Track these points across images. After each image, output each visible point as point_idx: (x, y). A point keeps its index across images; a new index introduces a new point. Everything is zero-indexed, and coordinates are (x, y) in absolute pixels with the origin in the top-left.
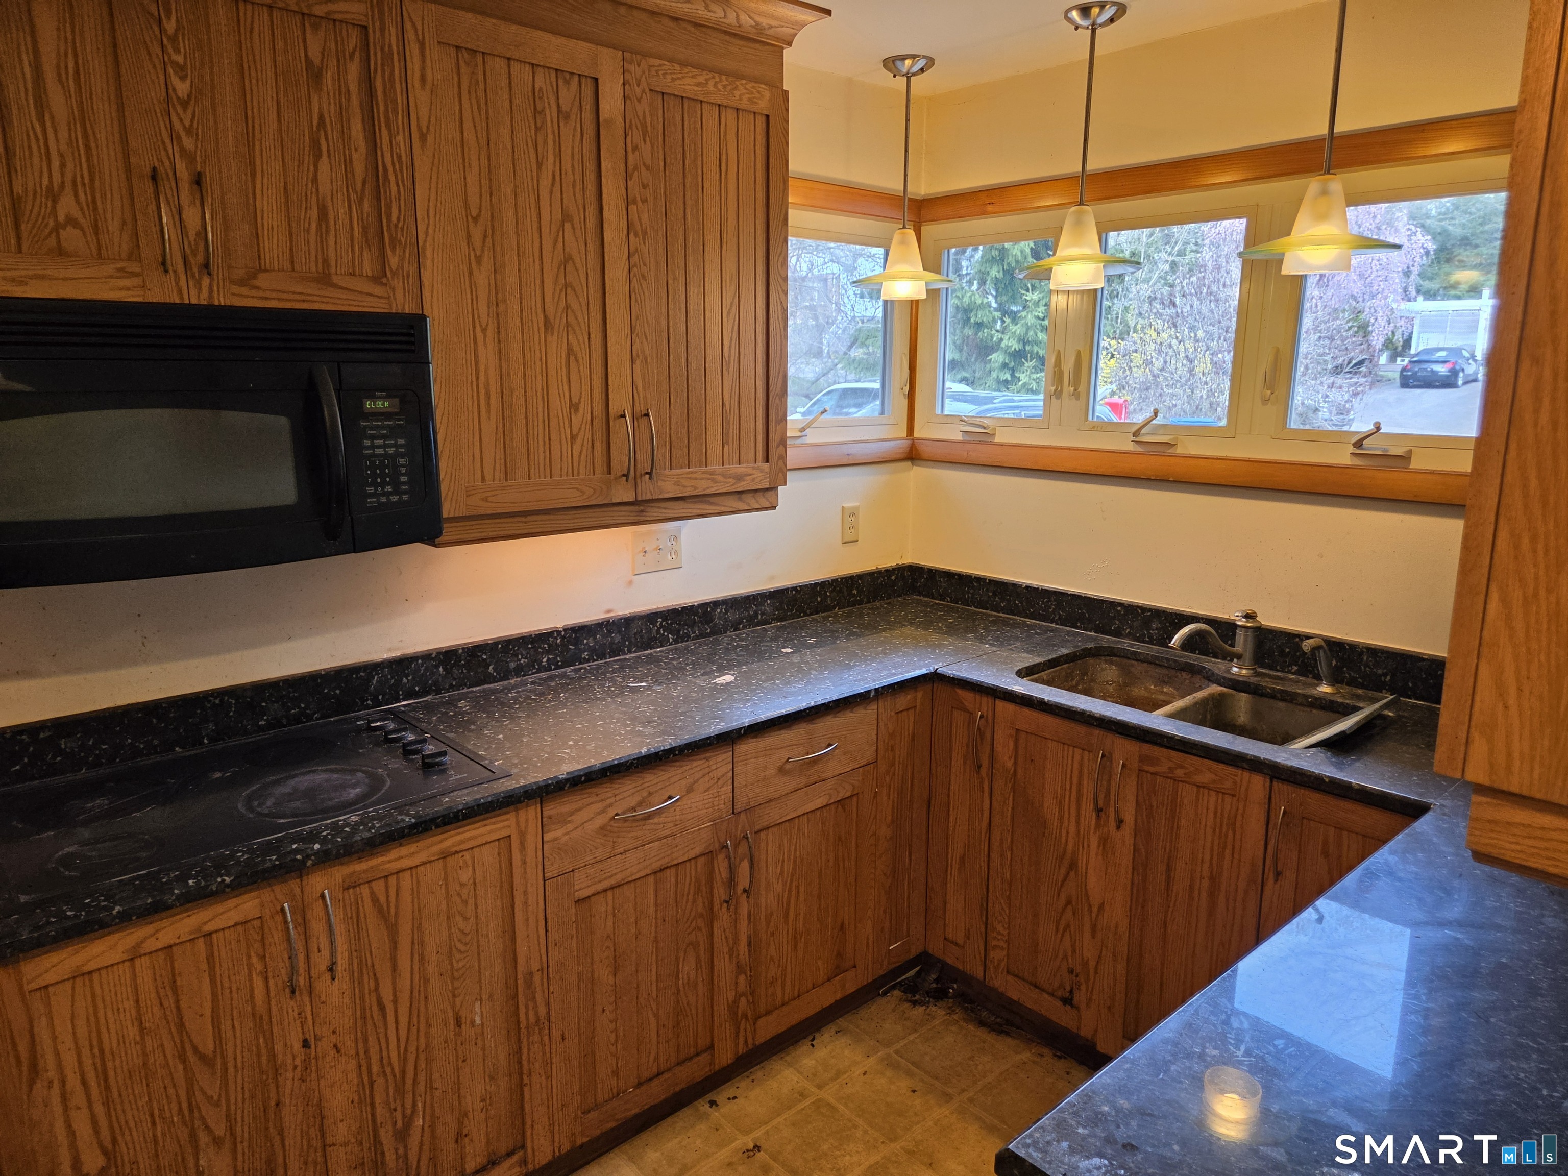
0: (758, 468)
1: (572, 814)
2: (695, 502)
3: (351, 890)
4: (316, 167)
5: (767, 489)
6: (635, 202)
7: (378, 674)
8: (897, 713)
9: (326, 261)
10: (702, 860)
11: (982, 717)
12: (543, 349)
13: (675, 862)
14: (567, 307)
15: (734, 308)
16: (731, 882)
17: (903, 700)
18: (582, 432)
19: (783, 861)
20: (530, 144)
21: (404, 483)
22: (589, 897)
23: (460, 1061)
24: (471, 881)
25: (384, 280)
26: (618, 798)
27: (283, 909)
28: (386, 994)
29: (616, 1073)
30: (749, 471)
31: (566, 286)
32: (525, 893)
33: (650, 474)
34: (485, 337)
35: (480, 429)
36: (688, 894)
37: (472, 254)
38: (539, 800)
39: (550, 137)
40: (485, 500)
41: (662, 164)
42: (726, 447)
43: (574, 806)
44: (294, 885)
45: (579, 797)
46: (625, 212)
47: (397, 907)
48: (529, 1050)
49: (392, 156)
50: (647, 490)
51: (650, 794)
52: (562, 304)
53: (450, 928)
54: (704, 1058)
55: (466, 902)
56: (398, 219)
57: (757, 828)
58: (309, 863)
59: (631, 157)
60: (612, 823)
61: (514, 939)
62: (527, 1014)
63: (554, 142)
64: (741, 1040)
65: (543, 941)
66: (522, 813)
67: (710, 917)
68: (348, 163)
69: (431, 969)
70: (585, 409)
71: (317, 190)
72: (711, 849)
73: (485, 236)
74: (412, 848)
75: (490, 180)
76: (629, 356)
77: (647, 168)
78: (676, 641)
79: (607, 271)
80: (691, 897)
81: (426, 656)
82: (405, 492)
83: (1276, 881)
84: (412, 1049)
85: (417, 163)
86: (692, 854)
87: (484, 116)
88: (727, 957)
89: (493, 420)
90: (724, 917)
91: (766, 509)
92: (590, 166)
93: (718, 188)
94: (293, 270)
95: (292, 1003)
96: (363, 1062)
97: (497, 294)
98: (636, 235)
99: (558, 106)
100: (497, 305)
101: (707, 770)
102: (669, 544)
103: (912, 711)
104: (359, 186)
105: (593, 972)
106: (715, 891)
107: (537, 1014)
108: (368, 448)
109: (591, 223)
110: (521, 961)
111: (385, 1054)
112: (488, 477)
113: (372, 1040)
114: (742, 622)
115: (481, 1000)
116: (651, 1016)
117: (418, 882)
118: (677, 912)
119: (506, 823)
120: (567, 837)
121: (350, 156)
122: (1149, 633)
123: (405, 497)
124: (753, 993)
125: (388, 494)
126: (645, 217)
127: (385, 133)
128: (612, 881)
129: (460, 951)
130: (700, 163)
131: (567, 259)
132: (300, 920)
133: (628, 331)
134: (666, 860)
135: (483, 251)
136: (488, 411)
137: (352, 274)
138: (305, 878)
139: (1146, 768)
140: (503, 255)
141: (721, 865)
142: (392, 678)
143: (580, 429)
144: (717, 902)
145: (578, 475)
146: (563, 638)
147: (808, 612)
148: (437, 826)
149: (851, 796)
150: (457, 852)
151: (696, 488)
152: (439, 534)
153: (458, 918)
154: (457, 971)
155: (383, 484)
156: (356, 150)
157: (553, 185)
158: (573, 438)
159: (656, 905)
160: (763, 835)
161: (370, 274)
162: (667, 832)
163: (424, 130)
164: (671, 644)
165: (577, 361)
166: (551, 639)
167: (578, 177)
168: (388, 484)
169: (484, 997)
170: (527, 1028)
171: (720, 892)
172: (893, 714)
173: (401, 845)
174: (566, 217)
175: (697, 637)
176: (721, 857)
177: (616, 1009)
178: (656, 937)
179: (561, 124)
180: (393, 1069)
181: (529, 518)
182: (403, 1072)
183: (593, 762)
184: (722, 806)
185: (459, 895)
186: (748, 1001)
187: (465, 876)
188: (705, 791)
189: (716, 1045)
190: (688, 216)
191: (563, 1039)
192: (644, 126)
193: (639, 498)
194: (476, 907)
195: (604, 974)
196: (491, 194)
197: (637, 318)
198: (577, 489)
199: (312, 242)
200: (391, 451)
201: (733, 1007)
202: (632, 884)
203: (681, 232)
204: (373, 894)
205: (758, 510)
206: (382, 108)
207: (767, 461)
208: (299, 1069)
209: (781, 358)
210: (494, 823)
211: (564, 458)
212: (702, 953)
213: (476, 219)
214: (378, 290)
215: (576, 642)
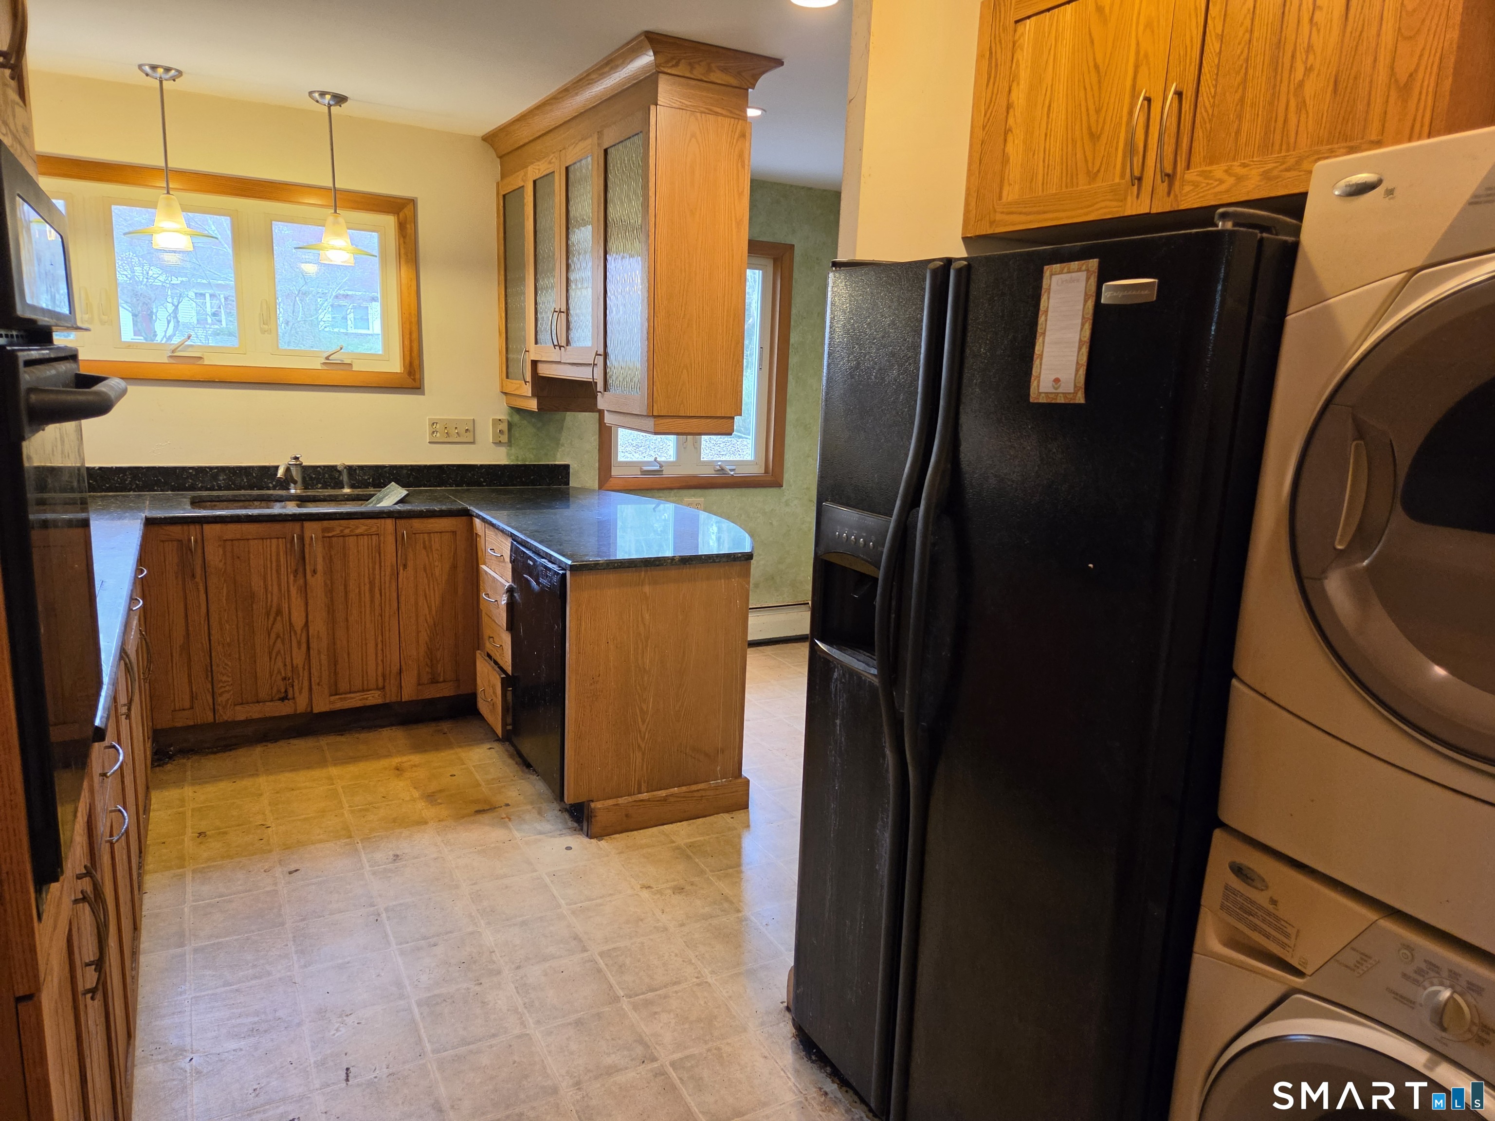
11: (193, 540)
83: (404, 570)
122: (218, 483)
139: (326, 535)
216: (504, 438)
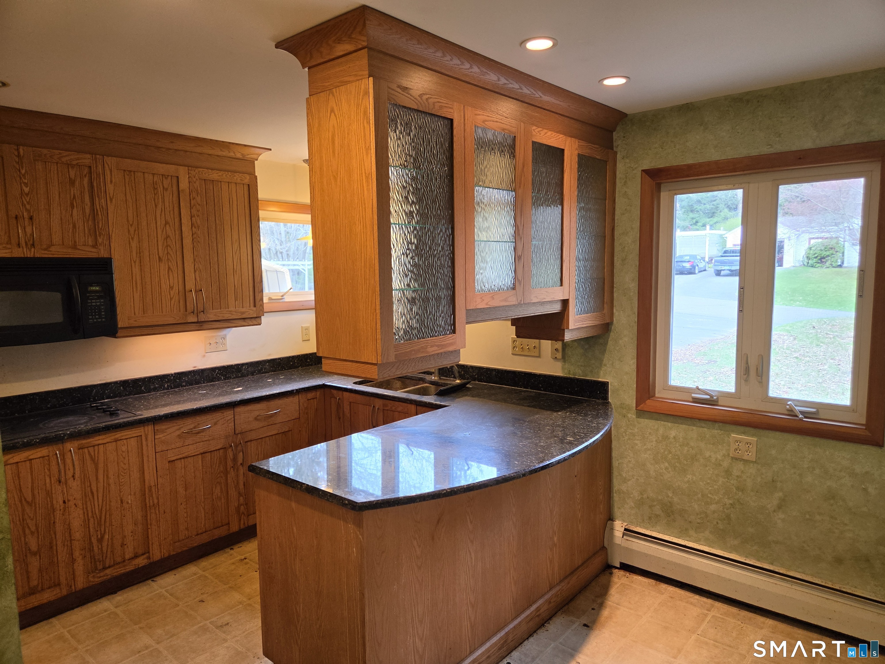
0: (251, 309)
1: (166, 429)
2: (224, 322)
3: (81, 450)
4: (72, 212)
5: (256, 317)
6: (194, 216)
7: (95, 389)
8: (308, 400)
9: (75, 242)
10: (221, 451)
11: (339, 399)
12: (158, 268)
13: (210, 450)
14: (168, 253)
15: (238, 251)
16: (235, 459)
17: (310, 395)
18: (175, 297)
19: (258, 454)
20: (152, 199)
21: (103, 315)
22: (174, 460)
23: (123, 516)
24: (127, 450)
25: (97, 247)
26: (185, 425)
27: (56, 454)
28: (94, 489)
29: (187, 529)
30: (248, 310)
31: (167, 246)
32: (148, 456)
33: (203, 311)
34: (135, 265)
35: (133, 297)
36: (216, 463)
37: (130, 237)
38: (152, 422)
39: (160, 197)
40: (136, 321)
41: (205, 203)
42: (237, 302)
43: (167, 427)
44: (60, 446)
45: (168, 424)
46: (190, 220)
47: (98, 457)
48: (150, 515)
49: (100, 206)
50: (202, 317)
51: (199, 424)
52: (166, 252)
53: (118, 467)
54: (226, 527)
55: (124, 458)
56: (102, 227)
57: (246, 440)
58: (66, 438)
59: (192, 202)
60: (183, 434)
61: (143, 473)
62: (149, 501)
63: (162, 198)
64: (242, 522)
65: (155, 475)
66: (146, 428)
67: (226, 473)
68: (84, 209)
69: (111, 481)
70: (176, 288)
71: (72, 218)
72: (225, 446)
73: (135, 231)
74: (104, 437)
75: (137, 212)
76: (193, 270)
77: (199, 205)
78: (225, 379)
79: (183, 240)
80: (217, 465)
81: (116, 383)
82: (103, 318)
84: (104, 509)
85: (109, 208)
86: (217, 448)
87: (134, 191)
88: (234, 489)
89: (138, 293)
90: (232, 474)
91: (257, 325)
92: (176, 206)
93: (229, 210)
94: (63, 245)
95: (60, 487)
96: (85, 512)
97: (140, 250)
98: (195, 228)
99: (163, 186)
100: (140, 253)
101: (223, 417)
102: (221, 341)
103: (315, 400)
104: (87, 217)
105: (176, 489)
106: (228, 462)
107: (153, 502)
108: (90, 303)
109: (177, 224)
110: (147, 482)
111: (93, 510)
112: (137, 313)
113: (89, 503)
114: (255, 372)
115: (131, 494)
116: (202, 509)
117: (106, 450)
118: (212, 470)
119: (140, 431)
120: (164, 438)
121: (84, 207)
123: (103, 320)
124: (246, 504)
125: (96, 319)
126: (198, 221)
127: (97, 199)
128: (184, 455)
129: (122, 475)
130: (221, 202)
131: (167, 237)
132: (62, 458)
133: (192, 260)
134: (206, 449)
135: (134, 236)
136: (137, 290)
137: (85, 245)
138: (64, 444)
140: (142, 236)
141: (230, 454)
142: (101, 390)
143: (174, 296)
144: (229, 467)
145: (173, 312)
146: (174, 377)
147: (287, 368)
148: (113, 429)
149: (289, 431)
150: (121, 440)
151: (224, 317)
152: (117, 332)
153: (122, 463)
154: (122, 482)
155: (95, 315)
156: (87, 205)
157: (161, 212)
158: (171, 299)
159: (202, 466)
160: (249, 443)
161: (91, 245)
162: (206, 439)
163: (112, 197)
164: (222, 380)
165: (172, 272)
166: (169, 377)
167: (171, 208)
168: (97, 315)
169: (132, 494)
170: (150, 507)
171: (230, 463)
172: (306, 400)
173: (99, 435)
174: (167, 223)
175: (234, 378)
176: (230, 450)
177: (187, 504)
178: (203, 478)
179: (165, 192)
180: (96, 516)
181: (154, 328)
182: (101, 518)
183: (174, 411)
184: (230, 431)
185: (122, 455)
186: (244, 508)
187: (124, 448)
188: (222, 425)
189: (230, 523)
190: (217, 219)
191: (165, 513)
192: (197, 191)
193: (199, 320)
194: (129, 460)
195: (181, 490)
196: (137, 217)
197: (196, 256)
198: (173, 317)
199: (70, 235)
200: (98, 304)
201: (238, 509)
202: (192, 458)
203: (214, 225)
204: (89, 452)
205: (253, 325)
206: (96, 191)
207: (255, 307)
208: (62, 510)
209: (259, 269)
210: (135, 430)
211: (167, 306)
212: (223, 486)
213: (131, 225)
214: (94, 250)
215: (180, 379)
216: (559, 355)
